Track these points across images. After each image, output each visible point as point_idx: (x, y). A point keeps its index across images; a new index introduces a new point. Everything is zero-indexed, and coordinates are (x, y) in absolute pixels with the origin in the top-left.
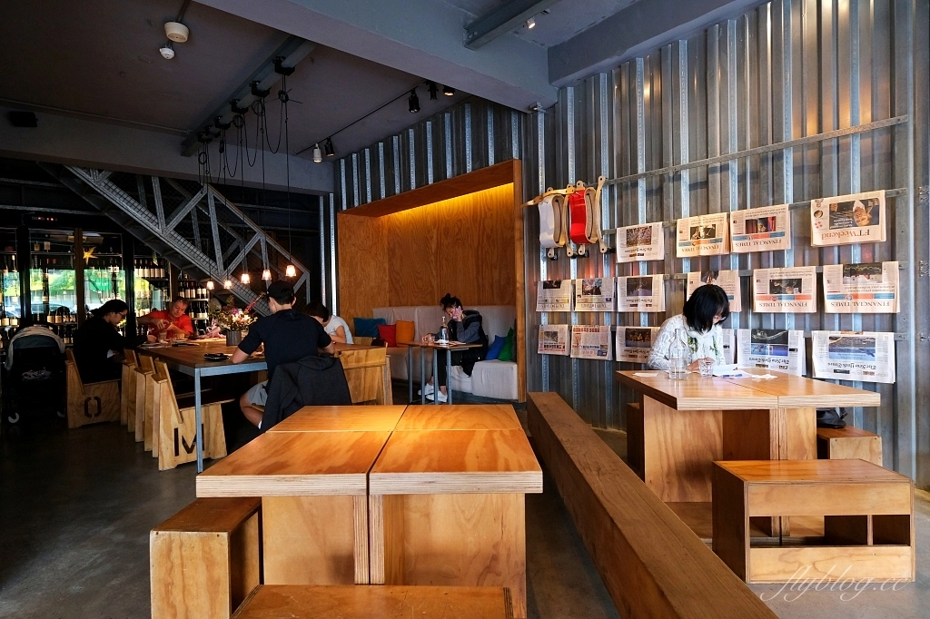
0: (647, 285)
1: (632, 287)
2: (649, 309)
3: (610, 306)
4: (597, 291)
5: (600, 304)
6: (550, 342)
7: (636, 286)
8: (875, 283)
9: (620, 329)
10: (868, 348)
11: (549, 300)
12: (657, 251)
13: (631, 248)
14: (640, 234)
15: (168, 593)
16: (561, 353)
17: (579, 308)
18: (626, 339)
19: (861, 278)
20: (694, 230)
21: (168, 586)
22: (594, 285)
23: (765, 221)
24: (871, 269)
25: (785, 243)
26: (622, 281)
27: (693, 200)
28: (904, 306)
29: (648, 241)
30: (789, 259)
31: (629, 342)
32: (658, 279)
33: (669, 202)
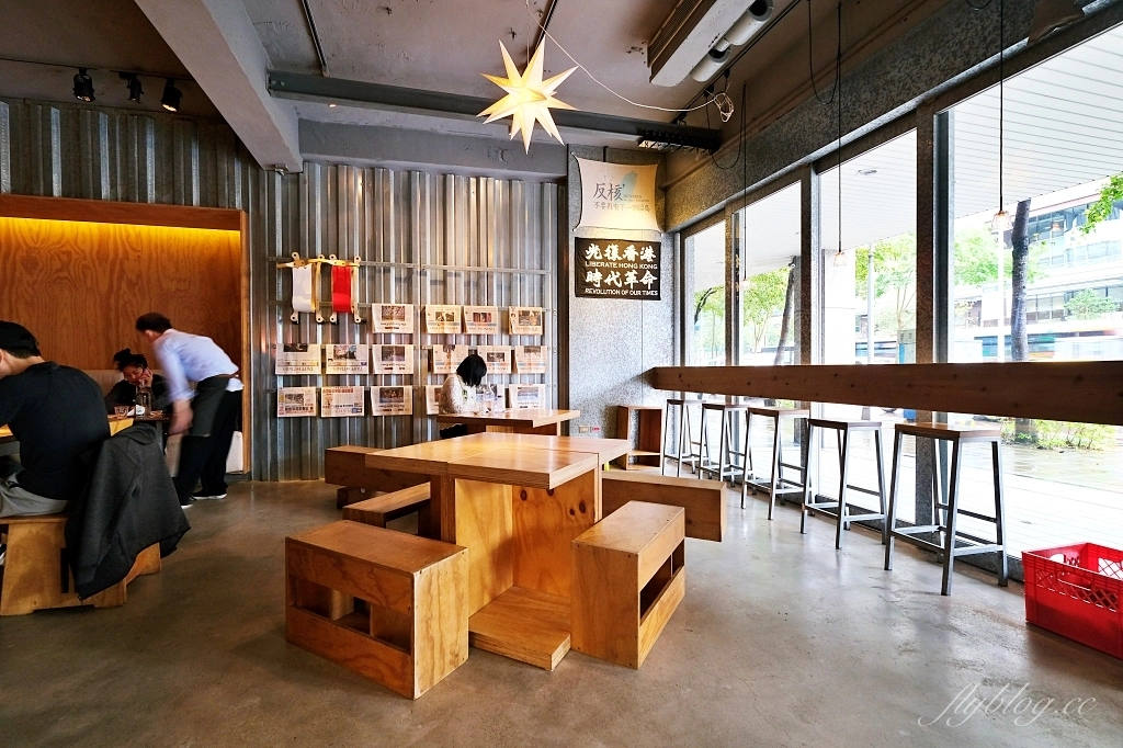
0: (401, 353)
1: (386, 354)
2: (402, 372)
3: (365, 370)
4: (352, 356)
5: (355, 367)
6: (293, 404)
7: (391, 353)
8: (536, 357)
9: (375, 390)
10: (535, 392)
11: (293, 363)
12: (408, 326)
13: (386, 322)
14: (395, 312)
15: (428, 627)
16: (308, 414)
17: (330, 371)
18: (381, 396)
19: (532, 354)
20: (438, 314)
21: (427, 621)
22: (347, 350)
23: (484, 314)
24: (536, 350)
25: (496, 331)
26: (377, 350)
27: (434, 293)
28: (547, 369)
29: (402, 318)
30: (496, 340)
31: (384, 399)
32: (409, 349)
33: (416, 290)
